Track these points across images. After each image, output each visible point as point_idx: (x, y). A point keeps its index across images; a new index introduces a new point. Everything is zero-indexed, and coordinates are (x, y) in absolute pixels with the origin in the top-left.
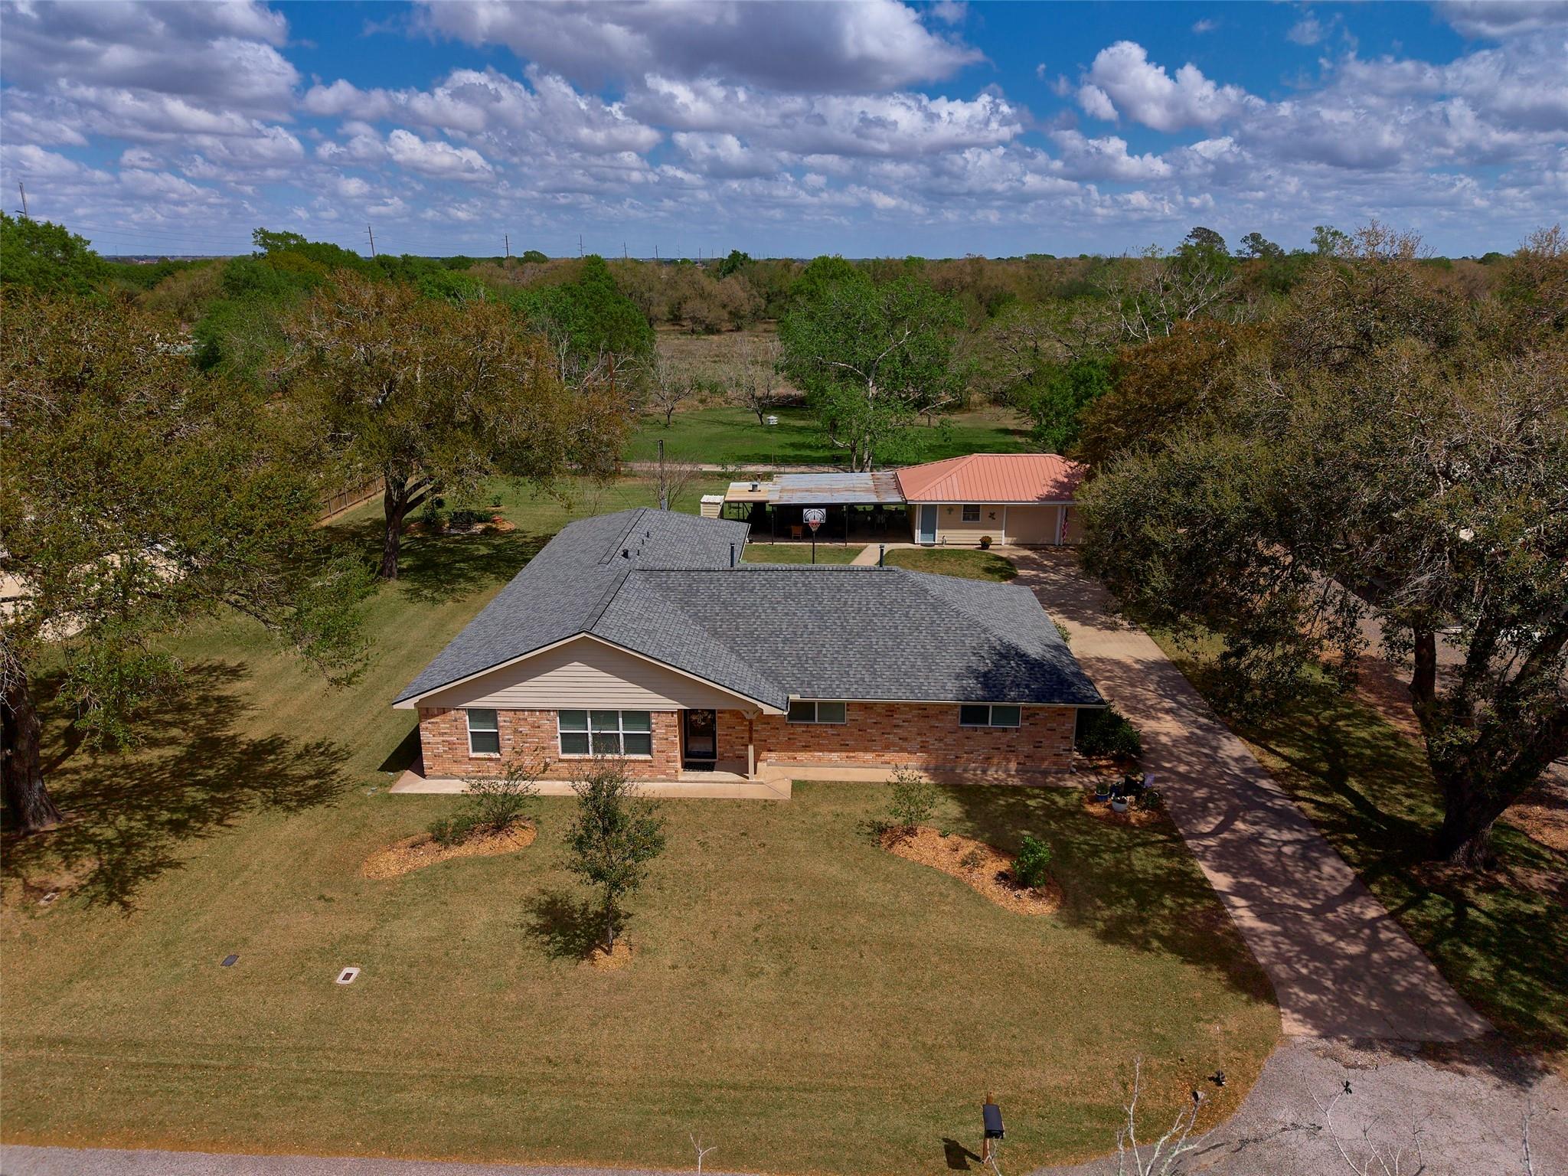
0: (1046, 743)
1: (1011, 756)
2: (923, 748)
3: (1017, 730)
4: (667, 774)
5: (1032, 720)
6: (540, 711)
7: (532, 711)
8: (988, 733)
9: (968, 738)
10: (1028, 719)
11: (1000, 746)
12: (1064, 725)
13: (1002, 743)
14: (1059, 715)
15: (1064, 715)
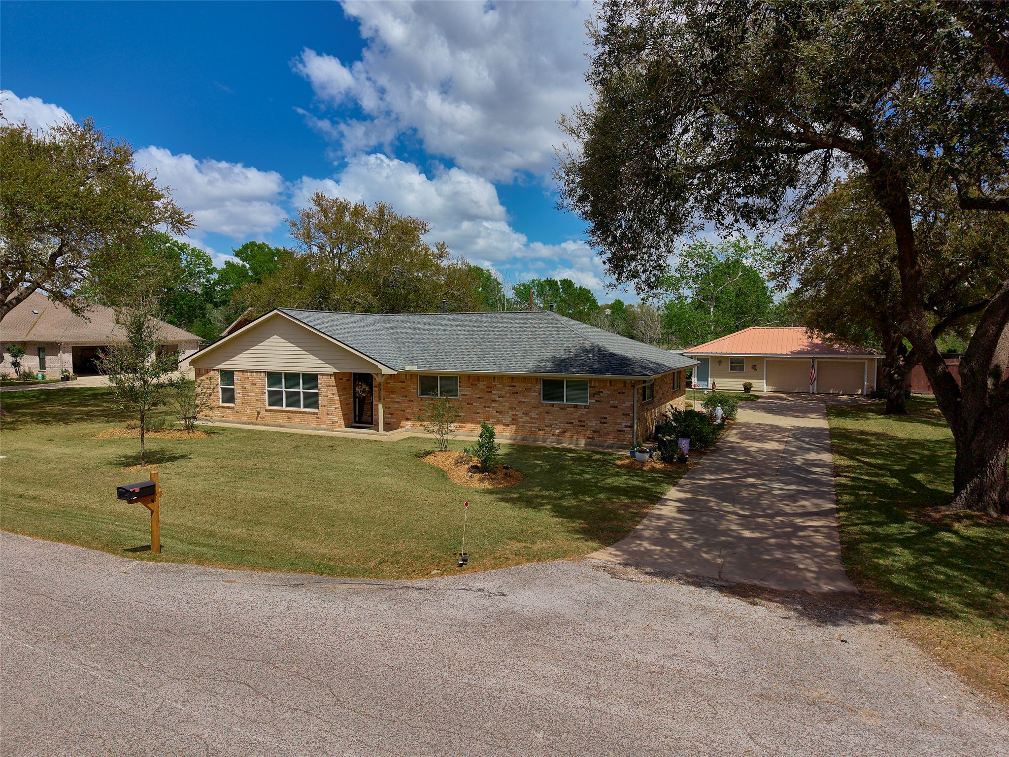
0: (610, 419)
1: (581, 429)
2: (514, 420)
3: (585, 407)
4: (327, 425)
5: (597, 398)
6: (257, 372)
7: (252, 372)
8: (563, 408)
9: (547, 413)
10: (594, 397)
11: (573, 421)
12: (624, 403)
13: (574, 419)
14: (619, 393)
15: (623, 393)
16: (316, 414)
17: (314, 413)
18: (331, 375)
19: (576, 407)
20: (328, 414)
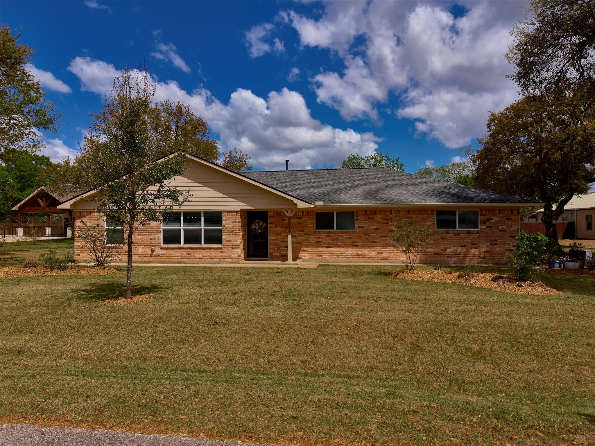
0: (499, 241)
1: (474, 251)
3: (478, 232)
5: (487, 224)
8: (457, 234)
9: (442, 239)
10: (485, 223)
11: (466, 244)
12: (511, 227)
13: (467, 242)
14: (507, 219)
15: (511, 219)
16: (221, 248)
17: (218, 248)
18: (237, 212)
19: (469, 232)
20: (233, 248)
